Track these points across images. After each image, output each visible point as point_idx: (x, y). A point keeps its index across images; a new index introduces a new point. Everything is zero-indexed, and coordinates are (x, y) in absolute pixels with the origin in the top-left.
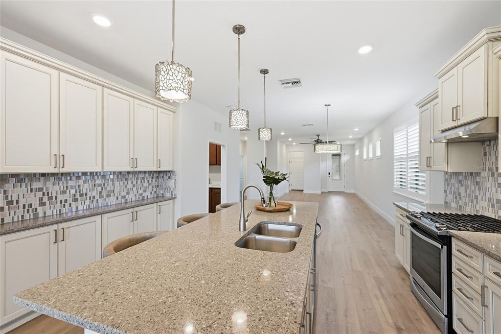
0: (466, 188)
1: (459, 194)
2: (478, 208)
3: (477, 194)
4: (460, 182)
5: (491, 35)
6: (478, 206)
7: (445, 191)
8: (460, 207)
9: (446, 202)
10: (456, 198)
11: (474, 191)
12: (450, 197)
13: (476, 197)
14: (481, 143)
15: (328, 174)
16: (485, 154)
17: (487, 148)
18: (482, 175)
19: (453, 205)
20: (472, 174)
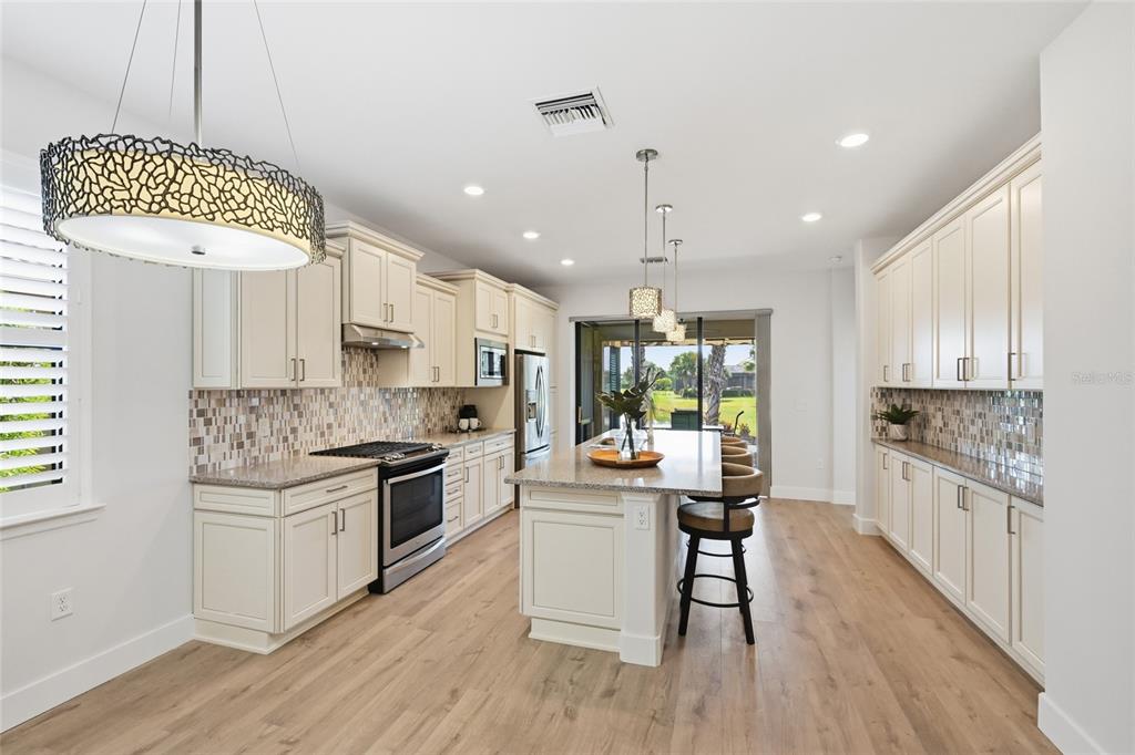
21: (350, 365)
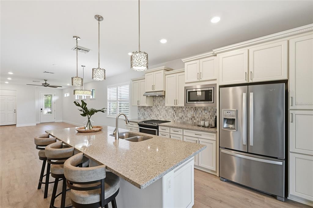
0: (147, 111)
1: (145, 114)
2: (151, 118)
3: (151, 113)
4: (145, 110)
5: (166, 69)
6: (151, 117)
7: (138, 114)
8: (145, 118)
9: (139, 118)
10: (143, 116)
11: (150, 113)
12: (141, 115)
13: (151, 114)
14: (152, 97)
15: (40, 109)
16: (154, 101)
17: (155, 99)
18: (153, 107)
19: (142, 118)
20: (149, 107)
21: (163, 101)
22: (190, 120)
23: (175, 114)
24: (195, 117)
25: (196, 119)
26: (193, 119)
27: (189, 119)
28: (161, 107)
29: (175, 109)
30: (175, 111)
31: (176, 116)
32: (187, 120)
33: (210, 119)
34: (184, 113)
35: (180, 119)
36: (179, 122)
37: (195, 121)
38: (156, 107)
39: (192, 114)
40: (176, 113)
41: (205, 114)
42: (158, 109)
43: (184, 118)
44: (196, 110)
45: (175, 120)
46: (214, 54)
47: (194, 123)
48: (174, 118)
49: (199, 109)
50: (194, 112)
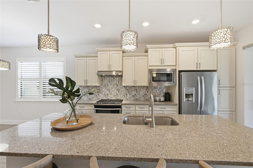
22: (143, 97)
23: (127, 93)
24: (147, 94)
25: (148, 96)
26: (145, 96)
27: (141, 96)
28: (111, 86)
29: (127, 88)
30: (127, 90)
31: (128, 94)
32: (140, 98)
33: (159, 95)
34: (137, 91)
35: (133, 97)
36: (131, 99)
37: (147, 98)
38: (106, 86)
39: (144, 91)
40: (128, 91)
41: (155, 92)
42: (108, 88)
43: (137, 96)
44: (147, 88)
45: (127, 98)
46: (174, 47)
47: (146, 99)
48: (127, 96)
49: (150, 88)
50: (146, 90)
